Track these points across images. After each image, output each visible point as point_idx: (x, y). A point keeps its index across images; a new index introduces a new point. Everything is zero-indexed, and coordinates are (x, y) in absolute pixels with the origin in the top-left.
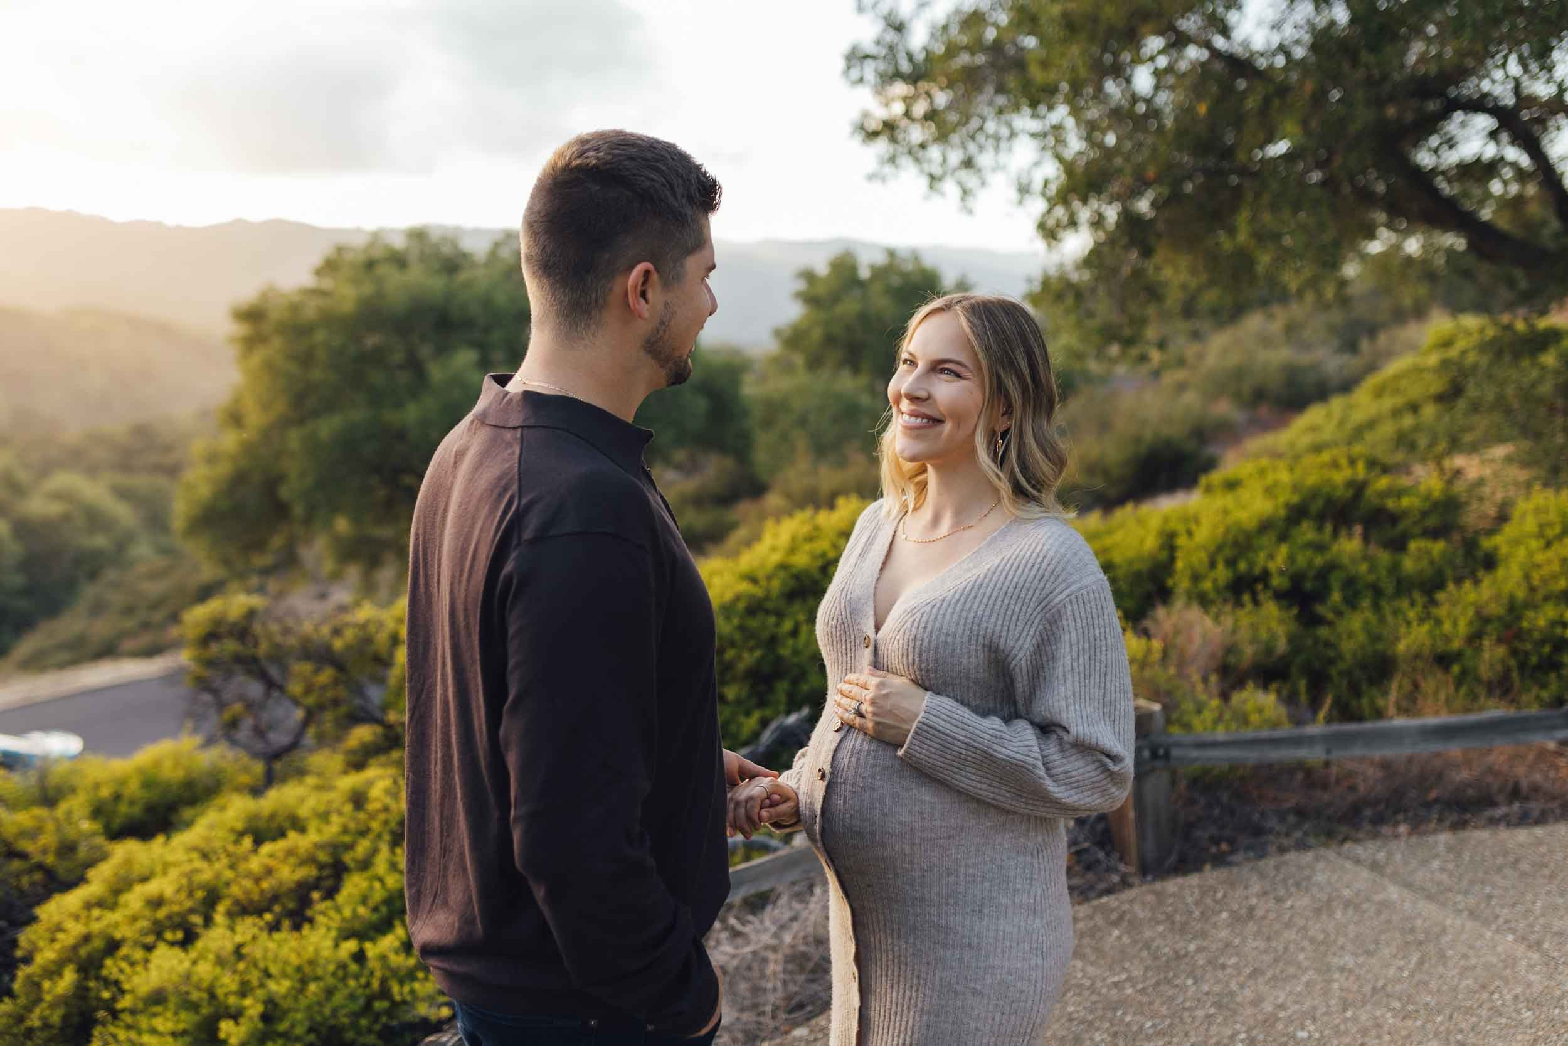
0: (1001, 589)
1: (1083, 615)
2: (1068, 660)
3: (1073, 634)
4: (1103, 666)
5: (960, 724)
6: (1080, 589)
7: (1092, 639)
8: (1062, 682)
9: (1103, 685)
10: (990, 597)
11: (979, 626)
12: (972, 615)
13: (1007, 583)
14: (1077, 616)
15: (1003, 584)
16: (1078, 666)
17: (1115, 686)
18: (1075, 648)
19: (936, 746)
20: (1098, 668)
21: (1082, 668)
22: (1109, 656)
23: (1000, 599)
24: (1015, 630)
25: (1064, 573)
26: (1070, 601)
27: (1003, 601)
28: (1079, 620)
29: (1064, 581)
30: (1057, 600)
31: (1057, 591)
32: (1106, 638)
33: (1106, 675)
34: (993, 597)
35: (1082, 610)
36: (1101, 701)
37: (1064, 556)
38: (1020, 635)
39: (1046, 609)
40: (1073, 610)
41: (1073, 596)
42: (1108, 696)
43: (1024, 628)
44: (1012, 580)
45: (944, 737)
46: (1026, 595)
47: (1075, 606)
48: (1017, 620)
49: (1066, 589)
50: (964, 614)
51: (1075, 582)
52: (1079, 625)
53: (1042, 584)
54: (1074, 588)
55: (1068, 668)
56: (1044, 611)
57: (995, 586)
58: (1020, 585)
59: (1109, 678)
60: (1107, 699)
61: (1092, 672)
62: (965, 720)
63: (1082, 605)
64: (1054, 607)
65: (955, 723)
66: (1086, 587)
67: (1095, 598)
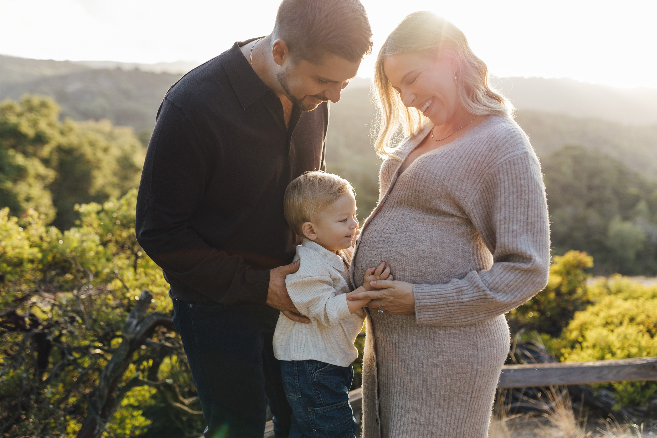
0: (467, 154)
1: (513, 172)
2: (503, 199)
3: (506, 183)
4: (526, 202)
5: (437, 296)
6: (512, 156)
7: (519, 186)
8: (499, 211)
9: (526, 213)
10: (460, 158)
11: (451, 172)
12: (448, 166)
13: (471, 152)
14: (509, 172)
15: (469, 151)
16: (509, 201)
17: (534, 213)
18: (507, 191)
19: (432, 313)
20: (523, 203)
21: (511, 203)
22: (530, 196)
23: (466, 159)
24: (472, 178)
25: (504, 147)
26: (506, 163)
27: (467, 161)
28: (510, 175)
29: (503, 152)
30: (498, 163)
31: (499, 157)
32: (528, 186)
33: (528, 207)
34: (462, 159)
35: (513, 169)
36: (525, 222)
37: (505, 138)
38: (475, 182)
39: (491, 168)
40: (507, 169)
41: (508, 161)
42: (530, 219)
43: (477, 178)
44: (474, 150)
45: (433, 307)
46: (481, 159)
47: (508, 166)
48: (474, 173)
49: (504, 156)
50: (444, 164)
51: (509, 153)
52: (510, 178)
53: (490, 153)
54: (508, 156)
55: (503, 202)
56: (490, 169)
57: (465, 152)
58: (478, 153)
59: (530, 209)
60: (529, 221)
61: (519, 205)
62: (439, 293)
63: (513, 166)
64: (496, 167)
65: (434, 297)
66: (517, 155)
67: (522, 162)
